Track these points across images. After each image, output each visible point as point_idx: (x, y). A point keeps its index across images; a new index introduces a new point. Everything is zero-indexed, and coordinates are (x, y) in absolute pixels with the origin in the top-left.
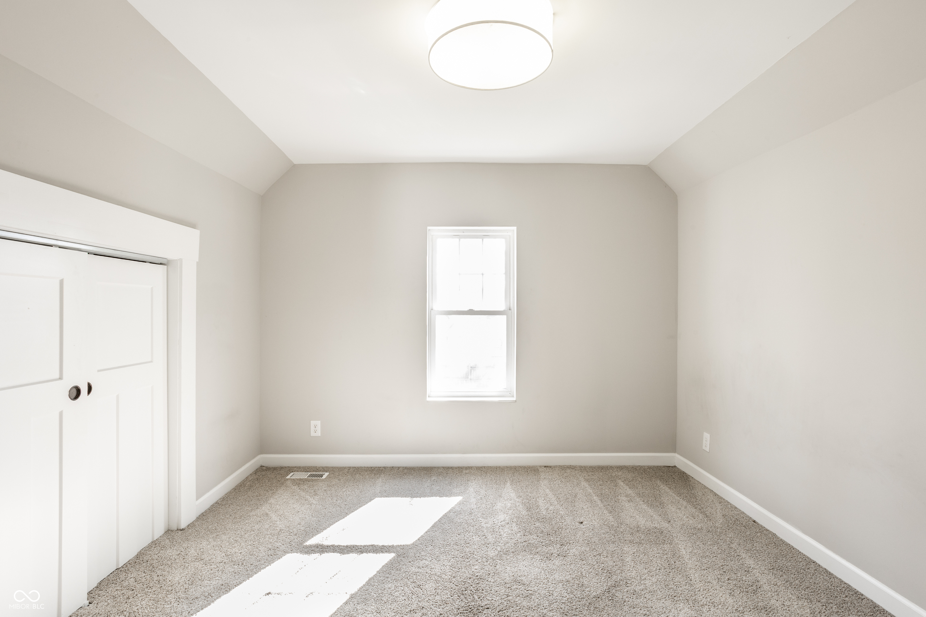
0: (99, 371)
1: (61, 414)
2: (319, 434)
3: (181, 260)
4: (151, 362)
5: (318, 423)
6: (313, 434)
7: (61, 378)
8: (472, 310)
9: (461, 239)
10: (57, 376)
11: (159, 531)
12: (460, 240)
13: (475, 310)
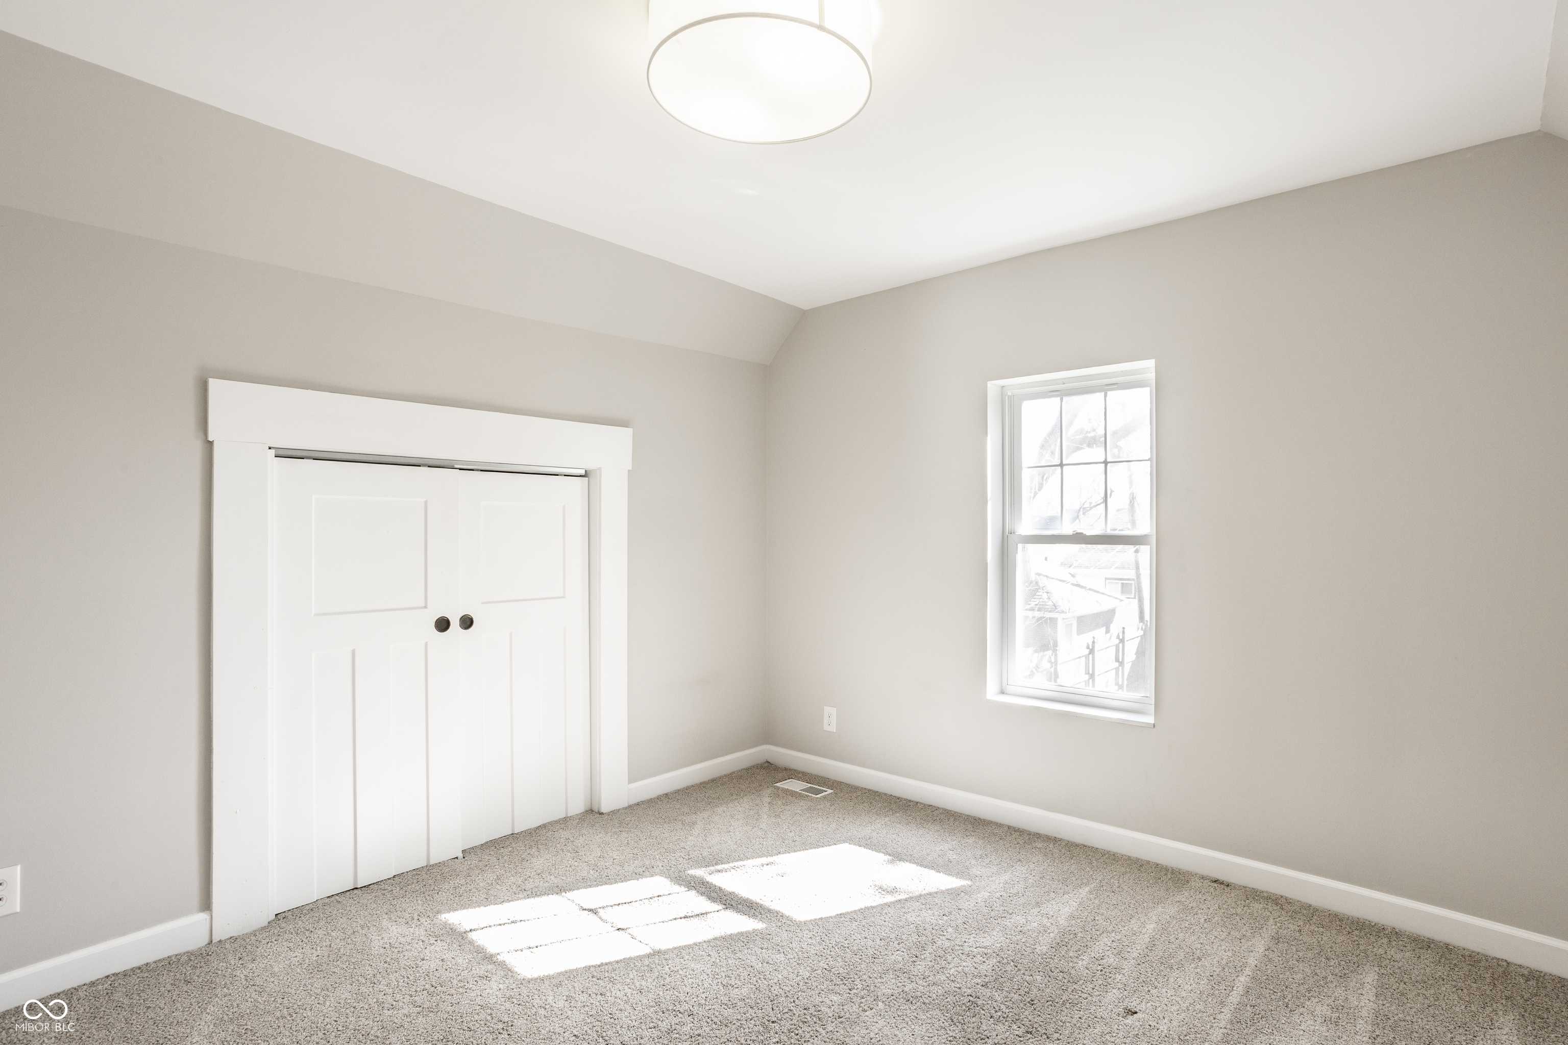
0: (483, 603)
1: (426, 644)
2: (833, 728)
3: (600, 469)
4: (563, 597)
5: (833, 711)
6: (826, 728)
7: (426, 607)
8: (1082, 533)
9: (1065, 398)
10: (423, 605)
11: (577, 807)
12: (1062, 400)
13: (1087, 535)
